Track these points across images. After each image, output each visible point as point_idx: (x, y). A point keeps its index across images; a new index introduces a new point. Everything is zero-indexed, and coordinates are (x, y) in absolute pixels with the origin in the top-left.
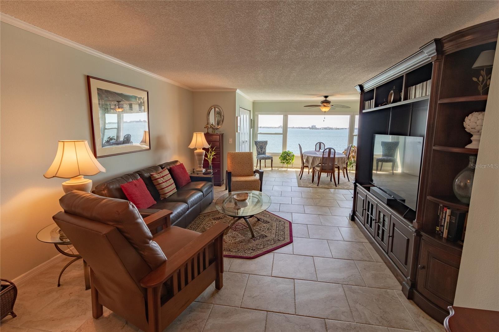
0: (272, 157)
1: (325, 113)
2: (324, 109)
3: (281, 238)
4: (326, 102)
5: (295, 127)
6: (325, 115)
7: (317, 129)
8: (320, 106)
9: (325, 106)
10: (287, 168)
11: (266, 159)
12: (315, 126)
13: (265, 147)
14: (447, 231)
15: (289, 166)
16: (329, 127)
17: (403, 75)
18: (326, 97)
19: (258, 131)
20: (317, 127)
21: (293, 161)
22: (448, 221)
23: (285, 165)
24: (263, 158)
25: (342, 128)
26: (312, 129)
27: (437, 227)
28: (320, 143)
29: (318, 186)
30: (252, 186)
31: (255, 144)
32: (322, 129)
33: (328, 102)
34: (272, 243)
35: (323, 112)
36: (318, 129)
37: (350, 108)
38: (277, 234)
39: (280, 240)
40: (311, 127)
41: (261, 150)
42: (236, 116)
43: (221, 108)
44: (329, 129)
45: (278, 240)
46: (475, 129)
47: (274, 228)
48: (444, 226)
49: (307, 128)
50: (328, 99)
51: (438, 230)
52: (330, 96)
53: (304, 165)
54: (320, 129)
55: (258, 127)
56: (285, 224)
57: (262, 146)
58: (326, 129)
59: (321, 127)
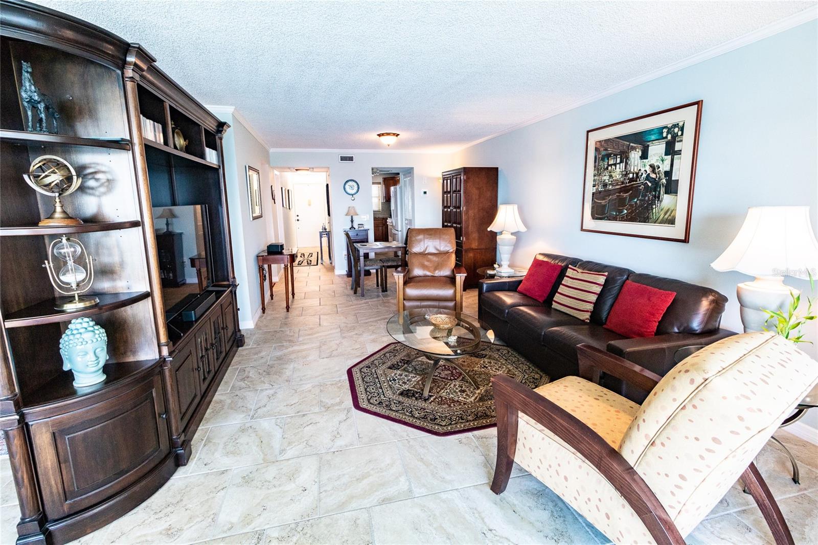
3: (366, 371)
34: (375, 361)
38: (375, 376)
39: (367, 367)
45: (370, 368)
47: (385, 384)
56: (369, 400)
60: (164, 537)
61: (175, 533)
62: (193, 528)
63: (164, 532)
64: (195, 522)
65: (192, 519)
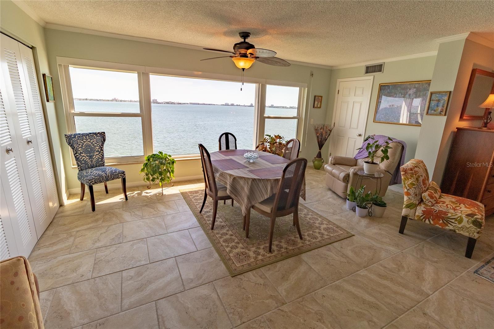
0: (123, 173)
4: (245, 46)
5: (134, 100)
7: (158, 103)
10: (162, 185)
11: (107, 180)
15: (165, 182)
16: (171, 102)
18: (245, 35)
20: (159, 101)
24: (99, 180)
25: (184, 103)
28: (227, 134)
31: (69, 144)
32: (164, 103)
41: (91, 157)
44: (171, 104)
50: (247, 40)
53: (219, 195)
54: (162, 103)
57: (89, 146)
58: (168, 103)
59: (162, 102)
60: (324, 318)
61: (319, 314)
62: (311, 307)
63: (322, 321)
64: (309, 309)
65: (308, 312)
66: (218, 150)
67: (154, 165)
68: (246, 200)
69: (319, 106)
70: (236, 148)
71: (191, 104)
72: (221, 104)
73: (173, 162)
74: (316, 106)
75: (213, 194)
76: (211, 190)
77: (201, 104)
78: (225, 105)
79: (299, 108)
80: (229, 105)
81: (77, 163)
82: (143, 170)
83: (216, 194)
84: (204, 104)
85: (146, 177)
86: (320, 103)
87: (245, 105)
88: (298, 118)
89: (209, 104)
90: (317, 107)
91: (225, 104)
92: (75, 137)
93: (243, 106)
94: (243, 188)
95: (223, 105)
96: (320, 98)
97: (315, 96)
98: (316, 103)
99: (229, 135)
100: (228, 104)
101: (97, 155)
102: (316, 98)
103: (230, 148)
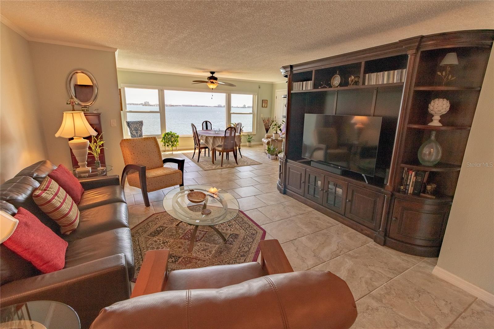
1: (212, 90)
2: (212, 86)
3: (252, 231)
4: (213, 78)
6: (212, 92)
8: (207, 82)
9: (212, 83)
10: (172, 150)
12: (148, 102)
13: (141, 129)
14: (413, 188)
15: (174, 148)
17: (361, 62)
18: (213, 73)
19: (126, 109)
21: (178, 142)
22: (414, 181)
23: (170, 148)
26: (146, 106)
27: (401, 186)
28: (206, 122)
29: (222, 166)
30: (174, 180)
31: (128, 126)
33: (216, 79)
35: (210, 89)
36: (152, 106)
37: (236, 86)
39: (254, 234)
40: (144, 103)
41: (137, 133)
42: (119, 88)
43: (92, 74)
45: (252, 234)
46: (440, 111)
48: (409, 185)
49: (140, 104)
50: (214, 75)
51: (402, 188)
52: (217, 72)
53: (201, 147)
55: (125, 104)
57: (136, 127)
66: (202, 129)
67: (169, 137)
68: (211, 145)
69: (266, 106)
70: (211, 129)
71: (183, 106)
72: (214, 106)
73: (178, 137)
74: (263, 106)
75: (198, 147)
76: (197, 145)
77: (194, 106)
78: (218, 107)
79: (253, 107)
80: (222, 107)
81: (131, 136)
82: (162, 141)
83: (200, 146)
84: (197, 106)
85: (164, 144)
86: (266, 104)
87: (238, 107)
88: (253, 113)
89: (202, 106)
90: (265, 107)
91: (218, 105)
92: (130, 123)
93: (236, 107)
94: (210, 141)
95: (216, 107)
96: (266, 101)
97: (263, 100)
98: (264, 104)
99: (208, 122)
100: (221, 105)
101: (140, 132)
102: (263, 101)
103: (208, 129)
